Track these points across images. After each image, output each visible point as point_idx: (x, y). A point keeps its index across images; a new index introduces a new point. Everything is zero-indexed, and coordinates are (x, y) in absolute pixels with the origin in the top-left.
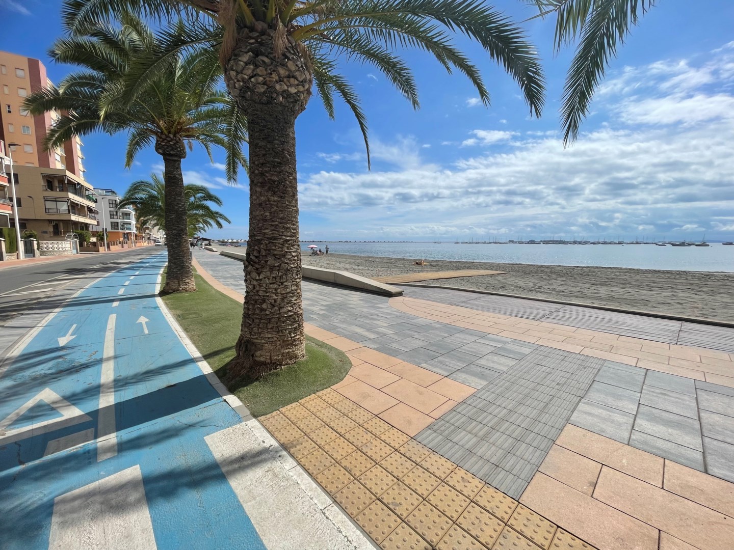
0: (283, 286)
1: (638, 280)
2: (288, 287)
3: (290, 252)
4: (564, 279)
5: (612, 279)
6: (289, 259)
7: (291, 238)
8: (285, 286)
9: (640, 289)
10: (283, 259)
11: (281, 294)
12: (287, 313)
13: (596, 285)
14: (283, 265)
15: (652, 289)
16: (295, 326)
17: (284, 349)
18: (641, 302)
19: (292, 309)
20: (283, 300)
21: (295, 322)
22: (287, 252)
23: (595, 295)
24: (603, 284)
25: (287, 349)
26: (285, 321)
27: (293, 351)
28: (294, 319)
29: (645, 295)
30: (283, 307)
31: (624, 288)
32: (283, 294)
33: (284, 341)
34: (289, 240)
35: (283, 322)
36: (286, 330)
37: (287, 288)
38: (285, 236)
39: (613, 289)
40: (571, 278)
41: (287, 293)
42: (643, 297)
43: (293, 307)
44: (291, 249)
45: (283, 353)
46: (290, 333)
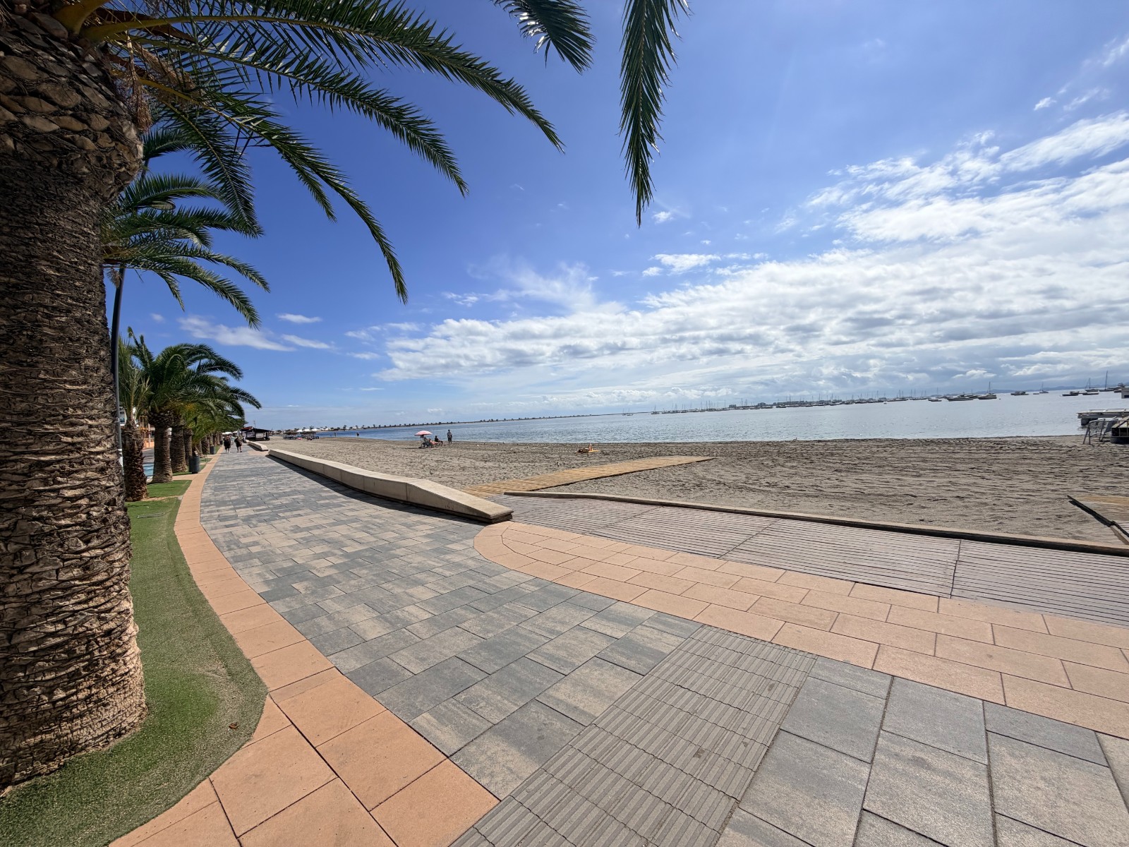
0: (26, 576)
1: (902, 458)
2: (44, 575)
3: (57, 490)
4: (794, 464)
5: (867, 458)
6: (49, 507)
7: (58, 457)
8: (33, 574)
9: (903, 475)
10: (23, 510)
11: (20, 597)
12: (38, 641)
13: (840, 471)
14: (23, 525)
15: (922, 472)
16: (72, 669)
17: (25, 739)
18: (903, 499)
19: (60, 627)
20: (25, 610)
21: (73, 657)
22: (40, 491)
23: (836, 490)
24: (853, 469)
25: (35, 735)
26: (33, 663)
27: (59, 737)
28: (70, 652)
29: (910, 485)
30: (25, 629)
31: (880, 474)
32: (27, 595)
33: (23, 718)
34: (49, 463)
35: (24, 668)
36: (29, 688)
37: (41, 579)
38: (36, 453)
39: (864, 477)
40: (806, 461)
41: (39, 592)
42: (907, 490)
43: (65, 623)
44: (59, 483)
45: (20, 749)
46: (50, 693)
